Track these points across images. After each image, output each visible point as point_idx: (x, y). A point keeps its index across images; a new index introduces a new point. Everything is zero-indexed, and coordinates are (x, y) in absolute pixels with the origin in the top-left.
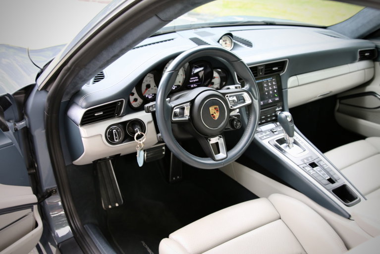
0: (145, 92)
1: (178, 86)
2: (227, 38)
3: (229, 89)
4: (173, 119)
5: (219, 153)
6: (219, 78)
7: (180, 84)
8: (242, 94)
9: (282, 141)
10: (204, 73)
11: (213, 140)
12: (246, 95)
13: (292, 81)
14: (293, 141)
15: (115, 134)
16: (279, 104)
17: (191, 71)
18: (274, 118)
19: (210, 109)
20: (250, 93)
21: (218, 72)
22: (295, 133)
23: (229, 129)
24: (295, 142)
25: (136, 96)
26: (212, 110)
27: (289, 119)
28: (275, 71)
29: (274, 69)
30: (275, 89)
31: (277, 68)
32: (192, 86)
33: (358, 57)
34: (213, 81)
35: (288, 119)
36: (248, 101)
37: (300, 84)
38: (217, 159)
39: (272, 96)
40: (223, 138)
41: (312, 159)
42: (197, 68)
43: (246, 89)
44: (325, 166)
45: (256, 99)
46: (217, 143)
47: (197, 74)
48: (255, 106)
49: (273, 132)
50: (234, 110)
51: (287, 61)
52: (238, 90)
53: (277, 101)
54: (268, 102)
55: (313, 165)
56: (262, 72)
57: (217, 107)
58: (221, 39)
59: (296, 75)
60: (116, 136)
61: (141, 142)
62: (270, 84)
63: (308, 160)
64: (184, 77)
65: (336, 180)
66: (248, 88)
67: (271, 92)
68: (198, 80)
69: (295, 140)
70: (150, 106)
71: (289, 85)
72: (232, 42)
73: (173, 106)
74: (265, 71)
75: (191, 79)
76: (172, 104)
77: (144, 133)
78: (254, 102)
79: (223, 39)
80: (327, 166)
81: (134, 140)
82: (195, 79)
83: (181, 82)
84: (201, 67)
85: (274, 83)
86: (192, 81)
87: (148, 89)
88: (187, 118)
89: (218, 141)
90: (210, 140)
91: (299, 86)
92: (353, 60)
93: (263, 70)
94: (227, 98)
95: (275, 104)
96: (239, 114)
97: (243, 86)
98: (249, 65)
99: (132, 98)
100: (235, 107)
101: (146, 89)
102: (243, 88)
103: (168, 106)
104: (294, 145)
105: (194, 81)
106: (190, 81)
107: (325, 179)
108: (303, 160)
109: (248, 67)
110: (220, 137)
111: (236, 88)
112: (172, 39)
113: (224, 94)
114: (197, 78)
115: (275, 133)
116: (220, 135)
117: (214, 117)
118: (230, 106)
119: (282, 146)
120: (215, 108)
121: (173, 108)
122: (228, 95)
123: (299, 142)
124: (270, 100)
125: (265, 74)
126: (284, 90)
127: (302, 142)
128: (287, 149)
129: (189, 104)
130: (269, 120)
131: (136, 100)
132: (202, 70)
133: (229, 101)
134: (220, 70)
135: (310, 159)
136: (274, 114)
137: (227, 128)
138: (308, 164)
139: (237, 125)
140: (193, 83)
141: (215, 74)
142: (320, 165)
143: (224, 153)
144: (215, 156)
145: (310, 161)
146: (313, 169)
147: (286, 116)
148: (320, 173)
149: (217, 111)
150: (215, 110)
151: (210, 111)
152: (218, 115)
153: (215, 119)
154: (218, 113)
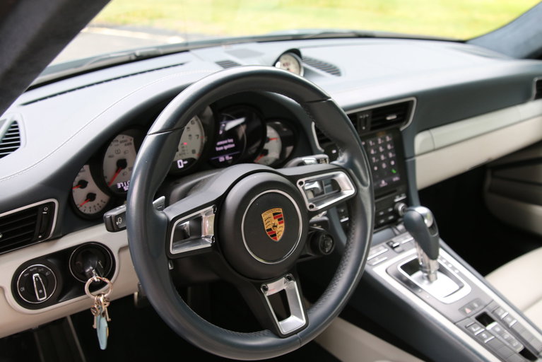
0: (114, 178)
1: (191, 160)
2: (289, 59)
3: (302, 164)
4: (173, 252)
5: (288, 315)
6: (279, 140)
7: (195, 156)
8: (334, 176)
9: (412, 267)
10: (246, 131)
11: (273, 288)
12: (342, 177)
13: (421, 141)
14: (437, 267)
15: (38, 282)
16: (400, 189)
17: (217, 127)
18: (391, 218)
19: (265, 216)
20: (351, 171)
21: (277, 129)
22: (441, 251)
23: (309, 256)
24: (442, 270)
25: (92, 187)
26: (269, 219)
27: (428, 222)
28: (391, 122)
29: (389, 118)
30: (392, 159)
31: (394, 117)
32: (222, 159)
33: (534, 92)
34: (267, 146)
35: (426, 221)
36: (348, 191)
37: (437, 145)
38: (284, 331)
39: (386, 173)
40: (296, 280)
41: (479, 305)
42: (230, 119)
43: (341, 164)
44: (508, 319)
45: (364, 184)
46: (283, 293)
47: (232, 133)
48: (363, 199)
49: (393, 248)
50: (317, 212)
51: (412, 102)
52: (324, 166)
53: (397, 183)
54: (378, 185)
55: (484, 319)
56: (365, 126)
57: (280, 210)
58: (278, 60)
59: (428, 129)
60: (40, 287)
61: (101, 299)
62: (381, 149)
63: (472, 308)
64: (204, 140)
65: (538, 353)
66: (346, 161)
67: (384, 166)
68: (233, 146)
69: (440, 265)
70: (117, 217)
71: (417, 149)
72: (300, 66)
73: (171, 218)
74: (372, 123)
75: (219, 143)
76: (170, 213)
77: (110, 278)
78: (361, 192)
79: (283, 60)
80: (513, 319)
81: (84, 293)
82: (227, 144)
83: (198, 151)
84: (238, 117)
85: (389, 147)
86: (221, 148)
87: (123, 171)
88: (208, 243)
89: (284, 287)
90: (266, 289)
91: (434, 150)
92: (525, 99)
93: (369, 122)
94: (300, 187)
95: (392, 190)
96: (326, 218)
97: (333, 158)
98: (346, 109)
99: (79, 195)
100: (320, 207)
101: (118, 171)
102: (335, 162)
103: (157, 219)
104: (439, 274)
105: (226, 147)
106: (218, 149)
107: (516, 353)
108: (462, 310)
109: (346, 113)
110: (290, 279)
111: (318, 161)
112: (181, 64)
113: (294, 179)
114: (231, 141)
115: (396, 249)
116: (288, 273)
117: (274, 235)
118: (308, 204)
119: (414, 278)
120: (274, 214)
121: (171, 223)
122: (303, 180)
123: (448, 267)
124: (383, 182)
125: (372, 129)
126: (409, 160)
127: (454, 268)
128: (424, 285)
129: (211, 208)
130: (382, 221)
131: (91, 197)
132: (242, 124)
133: (305, 191)
134: (278, 123)
135: (476, 305)
136: (390, 210)
137: (303, 254)
138: (473, 318)
139: (324, 247)
140: (223, 153)
141: (271, 132)
142: (499, 317)
143: (300, 316)
144: (280, 324)
145: (477, 310)
146: (486, 330)
147: (423, 217)
148: (501, 339)
149: (279, 220)
150: (275, 218)
151: (265, 223)
152: (283, 229)
153: (276, 239)
154: (283, 225)
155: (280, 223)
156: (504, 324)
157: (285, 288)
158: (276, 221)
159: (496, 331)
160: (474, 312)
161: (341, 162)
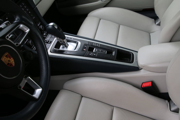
8: (18, 28)
11: (22, 85)
12: (22, 26)
16: (37, 20)
19: (3, 59)
22: (66, 36)
24: (69, 41)
26: (5, 59)
27: (56, 27)
30: (29, 11)
36: (27, 30)
38: (37, 98)
40: (28, 76)
41: (86, 45)
46: (27, 84)
48: (34, 30)
52: (10, 26)
53: (35, 19)
55: (91, 49)
57: (7, 54)
63: (85, 48)
66: (19, 19)
69: (67, 40)
71: (35, 3)
78: (32, 28)
80: (98, 44)
94: (8, 39)
96: (22, 46)
100: (20, 43)
102: (15, 22)
104: (68, 43)
107: (106, 54)
108: (83, 50)
110: (26, 77)
111: (7, 25)
113: (4, 37)
116: (24, 75)
118: (15, 44)
120: (6, 56)
122: (8, 35)
126: (35, 9)
128: (65, 49)
138: (87, 51)
139: (30, 57)
142: (94, 46)
143: (38, 88)
144: (34, 96)
145: (87, 48)
146: (94, 52)
147: (53, 26)
148: (100, 52)
149: (9, 57)
150: (7, 58)
151: (4, 62)
152: (13, 60)
153: (13, 66)
154: (12, 58)
155: (10, 58)
156: (97, 47)
157: (26, 81)
158: (8, 59)
159: (96, 51)
160: (86, 49)
161: (17, 20)
